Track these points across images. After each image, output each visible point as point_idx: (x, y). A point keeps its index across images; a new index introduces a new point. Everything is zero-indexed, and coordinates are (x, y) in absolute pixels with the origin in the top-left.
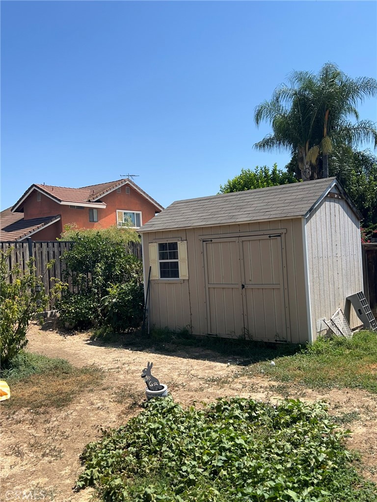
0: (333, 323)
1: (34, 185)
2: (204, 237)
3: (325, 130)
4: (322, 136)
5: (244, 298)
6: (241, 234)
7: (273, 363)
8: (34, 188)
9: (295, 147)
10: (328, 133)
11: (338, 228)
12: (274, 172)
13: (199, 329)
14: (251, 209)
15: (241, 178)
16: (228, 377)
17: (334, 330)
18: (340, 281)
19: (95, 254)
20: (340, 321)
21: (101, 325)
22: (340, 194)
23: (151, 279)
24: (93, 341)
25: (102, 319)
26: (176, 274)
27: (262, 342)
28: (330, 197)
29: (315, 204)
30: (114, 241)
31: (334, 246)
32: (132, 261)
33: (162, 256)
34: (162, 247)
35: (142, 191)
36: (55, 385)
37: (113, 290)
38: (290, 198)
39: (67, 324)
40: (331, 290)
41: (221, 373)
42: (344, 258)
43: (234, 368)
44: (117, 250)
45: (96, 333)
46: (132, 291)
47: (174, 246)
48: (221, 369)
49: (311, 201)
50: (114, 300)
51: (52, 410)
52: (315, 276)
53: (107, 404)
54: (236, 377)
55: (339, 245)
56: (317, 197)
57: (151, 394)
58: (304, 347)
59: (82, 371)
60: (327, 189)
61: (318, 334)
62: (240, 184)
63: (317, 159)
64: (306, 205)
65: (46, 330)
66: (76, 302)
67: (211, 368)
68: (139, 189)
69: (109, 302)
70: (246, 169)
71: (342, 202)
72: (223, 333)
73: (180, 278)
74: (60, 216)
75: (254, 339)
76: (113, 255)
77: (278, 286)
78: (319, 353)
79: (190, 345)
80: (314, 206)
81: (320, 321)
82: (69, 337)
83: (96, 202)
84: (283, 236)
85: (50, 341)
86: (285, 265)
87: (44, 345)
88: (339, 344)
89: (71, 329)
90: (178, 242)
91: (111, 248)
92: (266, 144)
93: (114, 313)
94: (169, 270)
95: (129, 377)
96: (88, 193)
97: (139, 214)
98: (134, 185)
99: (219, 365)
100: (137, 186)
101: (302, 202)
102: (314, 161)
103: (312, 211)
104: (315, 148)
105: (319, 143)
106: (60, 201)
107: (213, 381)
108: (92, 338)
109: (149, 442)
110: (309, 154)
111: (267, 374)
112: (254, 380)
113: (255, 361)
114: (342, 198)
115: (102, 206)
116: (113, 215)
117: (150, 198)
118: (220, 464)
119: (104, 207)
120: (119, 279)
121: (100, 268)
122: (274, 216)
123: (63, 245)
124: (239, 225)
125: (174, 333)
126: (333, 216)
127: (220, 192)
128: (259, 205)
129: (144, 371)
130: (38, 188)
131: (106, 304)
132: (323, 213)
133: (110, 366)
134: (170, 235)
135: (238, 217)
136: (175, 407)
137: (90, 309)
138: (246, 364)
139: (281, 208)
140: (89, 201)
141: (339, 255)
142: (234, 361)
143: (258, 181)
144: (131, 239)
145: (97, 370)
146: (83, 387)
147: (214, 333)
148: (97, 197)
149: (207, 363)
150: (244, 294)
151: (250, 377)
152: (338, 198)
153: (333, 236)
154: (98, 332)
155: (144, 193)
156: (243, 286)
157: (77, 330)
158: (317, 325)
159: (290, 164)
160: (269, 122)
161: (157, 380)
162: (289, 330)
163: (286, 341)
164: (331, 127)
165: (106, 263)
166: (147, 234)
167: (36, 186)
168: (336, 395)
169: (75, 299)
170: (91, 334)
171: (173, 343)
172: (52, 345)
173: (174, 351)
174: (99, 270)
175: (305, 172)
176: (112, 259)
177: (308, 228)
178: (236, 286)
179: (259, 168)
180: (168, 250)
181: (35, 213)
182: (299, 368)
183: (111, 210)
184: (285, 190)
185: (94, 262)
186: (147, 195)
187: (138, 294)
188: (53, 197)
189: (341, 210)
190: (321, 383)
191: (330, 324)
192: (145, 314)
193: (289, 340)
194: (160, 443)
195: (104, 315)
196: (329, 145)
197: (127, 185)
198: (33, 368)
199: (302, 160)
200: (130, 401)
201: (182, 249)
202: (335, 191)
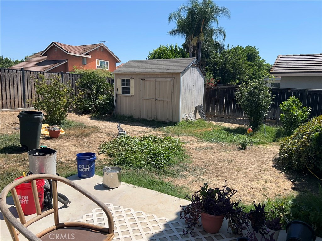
0: (189, 116)
1: (53, 43)
2: (141, 78)
3: (202, 29)
4: (200, 32)
5: (156, 104)
6: (157, 78)
7: (164, 128)
8: (54, 44)
9: (187, 36)
10: (203, 31)
11: (195, 78)
12: (176, 48)
13: (137, 116)
14: (161, 68)
15: (159, 49)
16: (147, 131)
17: (189, 118)
18: (194, 100)
19: (92, 81)
20: (192, 115)
21: (94, 112)
22: (197, 65)
23: (118, 94)
24: (91, 118)
25: (95, 110)
26: (128, 93)
27: (161, 121)
28: (193, 66)
29: (186, 68)
30: (100, 75)
31: (193, 86)
32: (108, 86)
33: (123, 85)
34: (123, 80)
35: (110, 50)
36: (81, 131)
37: (101, 97)
38: (177, 65)
39: (79, 111)
40: (189, 103)
41: (145, 130)
42: (196, 91)
43: (150, 129)
44: (102, 80)
45: (92, 116)
46: (109, 99)
47: (128, 81)
48: (145, 129)
49: (185, 67)
50: (101, 102)
51: (84, 137)
52: (184, 97)
53: (103, 136)
54: (151, 131)
55: (195, 85)
56: (187, 66)
57: (120, 133)
58: (177, 123)
59: (91, 127)
60: (192, 62)
61: (183, 119)
62: (159, 52)
63: (196, 43)
64: (183, 69)
65: (70, 113)
66: (83, 102)
67: (141, 128)
68: (108, 49)
69: (99, 102)
70: (162, 45)
71: (198, 68)
72: (147, 117)
73: (130, 94)
74: (67, 60)
75: (159, 120)
76: (100, 82)
77: (169, 100)
78: (182, 125)
79: (134, 122)
80: (185, 69)
81: (184, 115)
82: (80, 116)
83: (86, 54)
84: (173, 80)
85: (73, 117)
86: (172, 92)
87: (71, 118)
88: (190, 123)
89: (81, 113)
90: (130, 79)
91: (99, 79)
92: (173, 32)
93: (101, 107)
94: (126, 91)
95: (110, 130)
96: (82, 49)
97: (107, 62)
98: (106, 47)
99: (144, 128)
100: (107, 48)
101: (181, 67)
102: (195, 44)
103: (185, 71)
104: (196, 38)
105: (198, 36)
106: (68, 52)
107: (142, 132)
108: (91, 117)
109: (121, 144)
110: (193, 40)
111: (162, 131)
112: (157, 132)
113: (158, 127)
114: (198, 66)
115: (89, 57)
116: (94, 62)
117: (114, 54)
118: (144, 149)
119: (90, 57)
120: (102, 93)
121: (94, 87)
122: (170, 72)
123: (76, 76)
124: (156, 74)
125: (126, 117)
126: (193, 73)
127: (149, 55)
128: (165, 66)
129: (117, 126)
130: (56, 44)
131: (98, 103)
132: (189, 72)
133: (101, 126)
134: (127, 76)
135: (156, 71)
136: (129, 136)
137: (90, 105)
138: (154, 128)
139: (173, 69)
140: (83, 54)
141: (194, 90)
142: (150, 127)
143: (167, 52)
144: (107, 75)
145: (96, 127)
146: (93, 132)
147: (143, 117)
148: (87, 52)
149: (140, 127)
150: (156, 102)
151: (155, 131)
152: (196, 66)
153: (193, 82)
154: (94, 115)
155: (111, 52)
156: (156, 99)
157: (84, 114)
158: (183, 116)
159: (184, 44)
160: (175, 22)
161: (122, 129)
162: (172, 117)
163: (170, 121)
164: (204, 28)
165: (97, 86)
166: (116, 74)
167: (54, 43)
168: (184, 137)
169: (83, 100)
170: (90, 116)
171: (126, 121)
172: (74, 119)
173: (126, 123)
174: (94, 88)
175: (190, 49)
176: (100, 84)
177: (182, 78)
178: (153, 99)
179: (169, 45)
180: (126, 82)
181: (53, 57)
182: (173, 130)
183: (93, 59)
184: (176, 61)
185: (92, 85)
186: (112, 53)
187: (111, 100)
188: (64, 50)
189: (197, 71)
190: (180, 134)
191: (187, 116)
192: (114, 109)
193: (172, 121)
194: (125, 144)
195: (96, 108)
196: (203, 37)
197: (102, 46)
198: (70, 125)
199: (189, 43)
200: (112, 136)
201: (132, 82)
202: (195, 63)
